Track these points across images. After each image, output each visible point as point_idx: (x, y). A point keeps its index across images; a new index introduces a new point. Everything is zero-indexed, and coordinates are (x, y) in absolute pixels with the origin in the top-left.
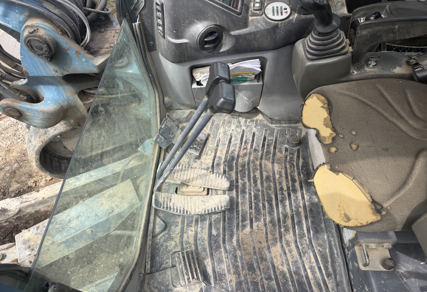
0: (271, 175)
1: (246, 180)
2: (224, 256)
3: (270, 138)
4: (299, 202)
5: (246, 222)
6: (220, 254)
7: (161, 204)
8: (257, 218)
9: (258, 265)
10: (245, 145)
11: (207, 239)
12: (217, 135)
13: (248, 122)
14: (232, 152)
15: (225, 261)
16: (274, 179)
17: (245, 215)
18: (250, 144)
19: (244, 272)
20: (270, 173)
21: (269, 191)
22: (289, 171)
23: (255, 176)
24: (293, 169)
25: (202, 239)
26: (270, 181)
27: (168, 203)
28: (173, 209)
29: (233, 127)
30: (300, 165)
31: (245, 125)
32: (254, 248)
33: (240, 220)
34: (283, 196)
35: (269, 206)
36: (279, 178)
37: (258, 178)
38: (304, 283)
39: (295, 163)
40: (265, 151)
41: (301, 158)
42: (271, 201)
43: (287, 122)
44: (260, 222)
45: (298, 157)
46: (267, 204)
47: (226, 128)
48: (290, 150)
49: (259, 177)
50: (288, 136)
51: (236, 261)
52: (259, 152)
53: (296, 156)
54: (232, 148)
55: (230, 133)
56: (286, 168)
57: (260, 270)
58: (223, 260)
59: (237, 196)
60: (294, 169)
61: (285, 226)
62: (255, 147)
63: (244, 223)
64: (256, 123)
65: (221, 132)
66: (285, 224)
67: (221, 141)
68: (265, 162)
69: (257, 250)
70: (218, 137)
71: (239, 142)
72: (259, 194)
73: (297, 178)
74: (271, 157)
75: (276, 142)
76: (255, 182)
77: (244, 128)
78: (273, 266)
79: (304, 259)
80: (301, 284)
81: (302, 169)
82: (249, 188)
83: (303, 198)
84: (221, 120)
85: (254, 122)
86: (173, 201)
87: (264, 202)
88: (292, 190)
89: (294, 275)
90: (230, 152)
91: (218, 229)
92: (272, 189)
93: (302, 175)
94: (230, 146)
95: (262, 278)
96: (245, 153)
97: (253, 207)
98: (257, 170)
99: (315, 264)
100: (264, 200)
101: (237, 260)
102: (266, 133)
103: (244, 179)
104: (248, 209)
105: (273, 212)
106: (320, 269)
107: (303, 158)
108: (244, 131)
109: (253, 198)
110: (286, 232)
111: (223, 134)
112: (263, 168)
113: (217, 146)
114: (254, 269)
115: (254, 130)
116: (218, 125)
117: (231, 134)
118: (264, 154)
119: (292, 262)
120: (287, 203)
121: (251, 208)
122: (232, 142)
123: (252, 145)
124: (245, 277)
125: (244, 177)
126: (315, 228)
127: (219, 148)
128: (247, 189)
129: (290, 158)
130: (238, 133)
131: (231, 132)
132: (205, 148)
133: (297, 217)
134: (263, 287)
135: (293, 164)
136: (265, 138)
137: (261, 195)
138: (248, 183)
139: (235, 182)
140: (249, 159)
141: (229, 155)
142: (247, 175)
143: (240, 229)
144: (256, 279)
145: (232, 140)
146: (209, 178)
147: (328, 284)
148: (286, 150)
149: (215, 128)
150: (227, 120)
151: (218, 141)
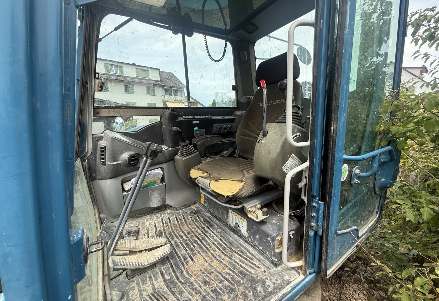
0: (189, 231)
2: (183, 288)
3: (179, 217)
4: (212, 235)
5: (187, 260)
6: (179, 288)
8: (194, 254)
9: (210, 278)
10: (166, 224)
11: (164, 285)
13: (162, 215)
14: (159, 230)
15: (185, 290)
16: (192, 232)
17: (185, 256)
18: (169, 223)
19: (203, 288)
21: (192, 238)
22: (198, 225)
23: (180, 236)
25: (159, 287)
26: (191, 234)
27: (124, 261)
29: (154, 219)
30: (202, 220)
32: (201, 270)
33: (183, 260)
34: (202, 237)
35: (197, 245)
36: (195, 230)
38: (243, 271)
39: (199, 221)
40: (180, 222)
42: (197, 242)
45: (199, 218)
46: (195, 244)
47: (150, 221)
48: (193, 217)
49: (183, 235)
50: (189, 213)
51: (193, 285)
52: (176, 224)
53: (198, 218)
55: (153, 223)
56: (196, 224)
57: (212, 280)
58: (183, 290)
59: (174, 249)
60: (201, 223)
61: (212, 249)
62: (173, 223)
64: (168, 214)
65: (147, 224)
67: (149, 228)
68: (183, 227)
69: (204, 270)
70: (146, 227)
71: (161, 224)
72: (187, 242)
73: (204, 226)
74: (185, 224)
75: (183, 217)
76: (182, 237)
78: (219, 273)
79: (234, 259)
80: (242, 272)
81: (204, 222)
82: (180, 242)
83: (213, 232)
84: (145, 220)
85: (166, 214)
88: (205, 232)
89: (234, 270)
90: (158, 231)
91: (169, 274)
92: (194, 236)
93: (206, 224)
94: (156, 228)
95: (217, 284)
96: (168, 227)
97: (188, 250)
98: (180, 232)
99: (241, 258)
100: (192, 243)
102: (176, 216)
103: (174, 239)
105: (201, 246)
106: (245, 258)
107: (202, 218)
108: (162, 219)
109: (185, 246)
110: (215, 252)
111: (149, 225)
112: (183, 230)
113: (148, 231)
114: (208, 282)
115: (168, 216)
116: (144, 222)
118: (180, 224)
119: (228, 264)
120: (206, 238)
121: (186, 251)
124: (205, 291)
126: (228, 242)
127: (150, 232)
128: (178, 243)
129: (195, 220)
130: (159, 221)
132: (139, 235)
133: (216, 242)
134: (221, 289)
136: (176, 218)
137: (189, 242)
138: (177, 240)
140: (172, 229)
142: (175, 237)
143: (186, 265)
144: (214, 287)
145: (157, 225)
147: (255, 263)
148: (191, 218)
149: (142, 224)
150: (149, 218)
151: (147, 229)
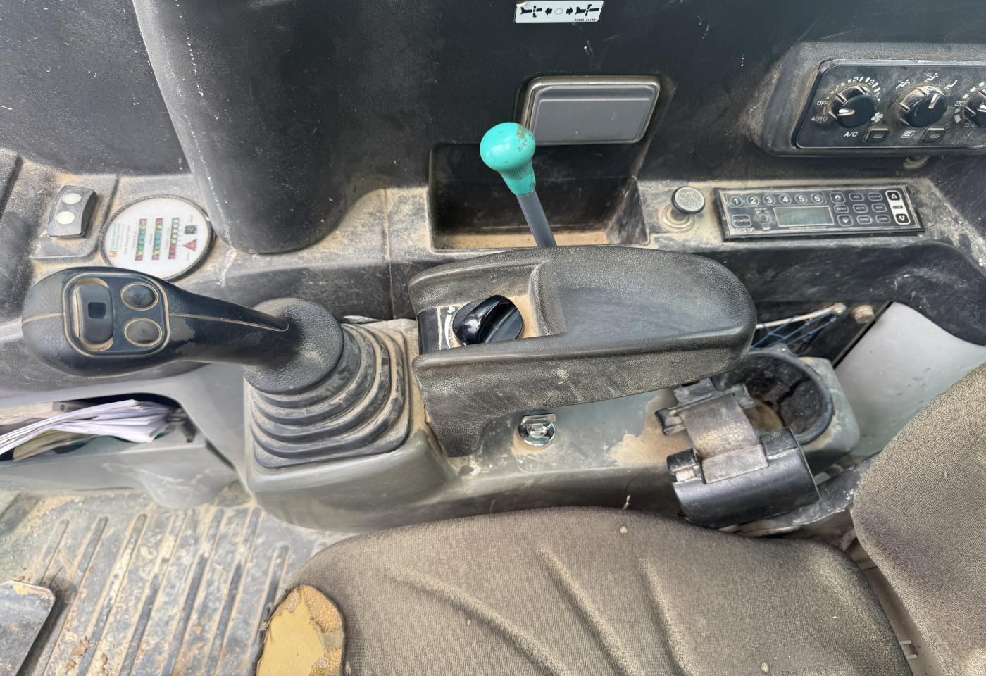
10: (199, 624)
12: (102, 587)
13: (224, 521)
14: (149, 660)
18: (217, 617)
29: (169, 545)
31: (214, 536)
47: (144, 551)
52: (244, 652)
54: (150, 641)
55: (152, 575)
62: (234, 627)
65: (121, 573)
67: (114, 610)
70: (104, 593)
71: (177, 611)
84: (130, 517)
85: (248, 520)
90: (139, 660)
94: (142, 634)
96: (195, 657)
102: (281, 565)
108: (203, 562)
111: (126, 580)
113: (96, 635)
115: (242, 553)
116: (116, 540)
117: (156, 577)
122: (153, 614)
123: (224, 623)
127: (103, 647)
130: (182, 570)
131: (156, 570)
132: (46, 650)
141: (134, 672)
145: (156, 606)
149: (102, 554)
150: (152, 517)
151: (101, 614)
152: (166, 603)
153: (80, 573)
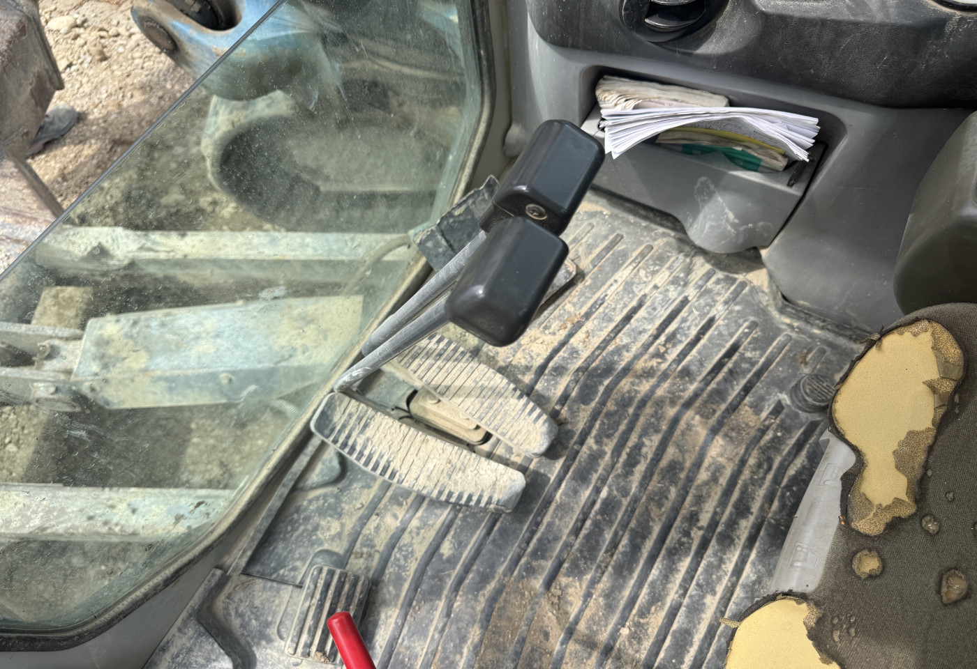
0: (688, 464)
1: (609, 448)
2: (434, 623)
3: (748, 354)
4: (719, 579)
6: (428, 612)
7: (333, 430)
8: (577, 566)
10: (664, 345)
11: (419, 558)
12: (603, 284)
13: (713, 279)
14: (618, 351)
15: (431, 634)
16: (690, 479)
17: (549, 542)
18: (680, 348)
20: (687, 457)
21: (653, 507)
22: (746, 474)
23: (638, 447)
24: (761, 475)
25: (407, 551)
26: (674, 481)
27: (354, 434)
28: (361, 454)
29: (663, 277)
31: (701, 287)
32: (523, 641)
33: (529, 550)
34: (684, 540)
35: (628, 550)
36: (706, 483)
37: (646, 458)
39: (777, 461)
40: (713, 385)
41: (804, 453)
42: (644, 538)
43: (829, 327)
44: (580, 580)
45: (799, 446)
46: (625, 541)
47: (642, 273)
48: (787, 415)
49: (650, 456)
50: (806, 370)
51: (457, 649)
52: (691, 382)
53: (792, 441)
54: (622, 339)
55: (642, 293)
56: (743, 462)
58: (428, 631)
59: (560, 480)
60: (764, 478)
61: (638, 625)
62: (691, 361)
63: (534, 564)
64: (736, 294)
65: (620, 281)
66: (642, 621)
67: (605, 305)
68: (693, 419)
69: (527, 648)
70: (603, 289)
71: (652, 328)
72: (619, 503)
74: (719, 413)
75: (758, 375)
76: (631, 463)
77: (691, 292)
82: (604, 473)
84: (640, 243)
85: (732, 288)
86: (369, 432)
87: (621, 533)
88: (720, 533)
90: (611, 348)
91: (460, 543)
92: (668, 505)
93: (776, 504)
94: (620, 331)
96: (652, 367)
97: (584, 532)
98: (657, 431)
100: (624, 526)
101: (462, 648)
102: (747, 335)
103: (605, 440)
104: (567, 531)
105: (631, 571)
108: (685, 301)
109: (597, 506)
110: (630, 643)
111: (621, 288)
112: (677, 433)
113: (587, 316)
115: (719, 310)
116: (624, 255)
117: (645, 296)
118: (705, 395)
120: (685, 564)
121: (576, 531)
122: (632, 321)
123: (684, 354)
125: (609, 436)
127: (589, 325)
128: (596, 471)
129: (775, 438)
130: (666, 300)
131: (647, 291)
132: (551, 308)
133: (687, 617)
135: (770, 461)
136: (734, 349)
137: (623, 508)
138: (607, 457)
139: (576, 438)
140: (653, 390)
141: (604, 354)
142: (617, 435)
143: (516, 573)
145: (636, 316)
146: (501, 404)
148: (778, 409)
149: (610, 261)
150: (657, 251)
151: (596, 302)
152: (645, 318)
153: (591, 267)
